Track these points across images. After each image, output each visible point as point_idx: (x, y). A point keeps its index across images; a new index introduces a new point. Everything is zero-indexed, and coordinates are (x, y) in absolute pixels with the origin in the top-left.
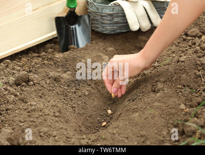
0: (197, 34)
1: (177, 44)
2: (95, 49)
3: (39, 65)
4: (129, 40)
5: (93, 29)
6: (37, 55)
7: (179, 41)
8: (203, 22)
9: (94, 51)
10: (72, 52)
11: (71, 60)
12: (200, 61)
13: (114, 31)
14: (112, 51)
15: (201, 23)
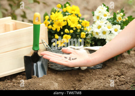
0: (118, 74)
1: (104, 78)
2: (49, 78)
3: (11, 86)
4: (73, 75)
5: (49, 67)
6: (10, 81)
7: (105, 77)
8: (122, 68)
9: (49, 80)
10: (33, 79)
11: (32, 84)
12: (118, 87)
13: (63, 68)
14: (61, 81)
15: (121, 69)
